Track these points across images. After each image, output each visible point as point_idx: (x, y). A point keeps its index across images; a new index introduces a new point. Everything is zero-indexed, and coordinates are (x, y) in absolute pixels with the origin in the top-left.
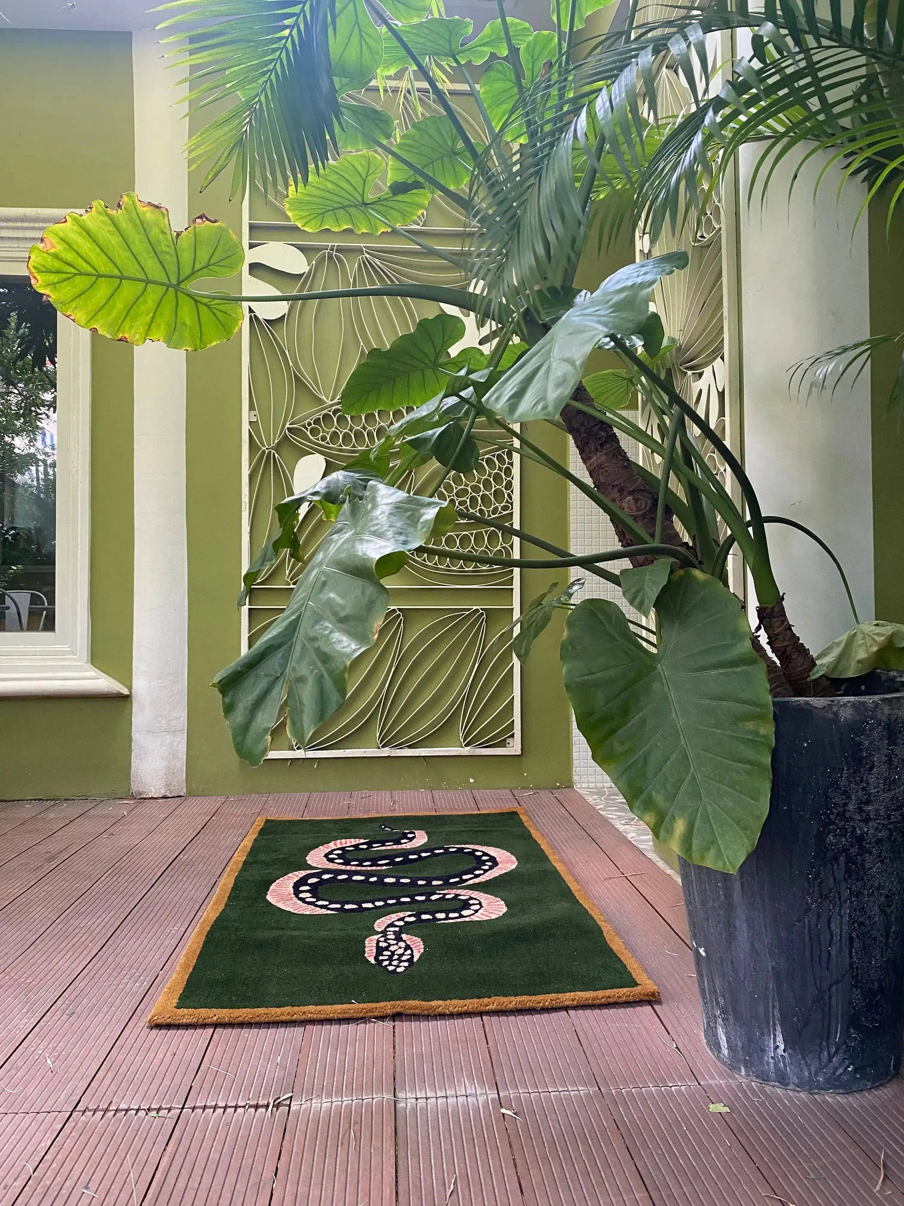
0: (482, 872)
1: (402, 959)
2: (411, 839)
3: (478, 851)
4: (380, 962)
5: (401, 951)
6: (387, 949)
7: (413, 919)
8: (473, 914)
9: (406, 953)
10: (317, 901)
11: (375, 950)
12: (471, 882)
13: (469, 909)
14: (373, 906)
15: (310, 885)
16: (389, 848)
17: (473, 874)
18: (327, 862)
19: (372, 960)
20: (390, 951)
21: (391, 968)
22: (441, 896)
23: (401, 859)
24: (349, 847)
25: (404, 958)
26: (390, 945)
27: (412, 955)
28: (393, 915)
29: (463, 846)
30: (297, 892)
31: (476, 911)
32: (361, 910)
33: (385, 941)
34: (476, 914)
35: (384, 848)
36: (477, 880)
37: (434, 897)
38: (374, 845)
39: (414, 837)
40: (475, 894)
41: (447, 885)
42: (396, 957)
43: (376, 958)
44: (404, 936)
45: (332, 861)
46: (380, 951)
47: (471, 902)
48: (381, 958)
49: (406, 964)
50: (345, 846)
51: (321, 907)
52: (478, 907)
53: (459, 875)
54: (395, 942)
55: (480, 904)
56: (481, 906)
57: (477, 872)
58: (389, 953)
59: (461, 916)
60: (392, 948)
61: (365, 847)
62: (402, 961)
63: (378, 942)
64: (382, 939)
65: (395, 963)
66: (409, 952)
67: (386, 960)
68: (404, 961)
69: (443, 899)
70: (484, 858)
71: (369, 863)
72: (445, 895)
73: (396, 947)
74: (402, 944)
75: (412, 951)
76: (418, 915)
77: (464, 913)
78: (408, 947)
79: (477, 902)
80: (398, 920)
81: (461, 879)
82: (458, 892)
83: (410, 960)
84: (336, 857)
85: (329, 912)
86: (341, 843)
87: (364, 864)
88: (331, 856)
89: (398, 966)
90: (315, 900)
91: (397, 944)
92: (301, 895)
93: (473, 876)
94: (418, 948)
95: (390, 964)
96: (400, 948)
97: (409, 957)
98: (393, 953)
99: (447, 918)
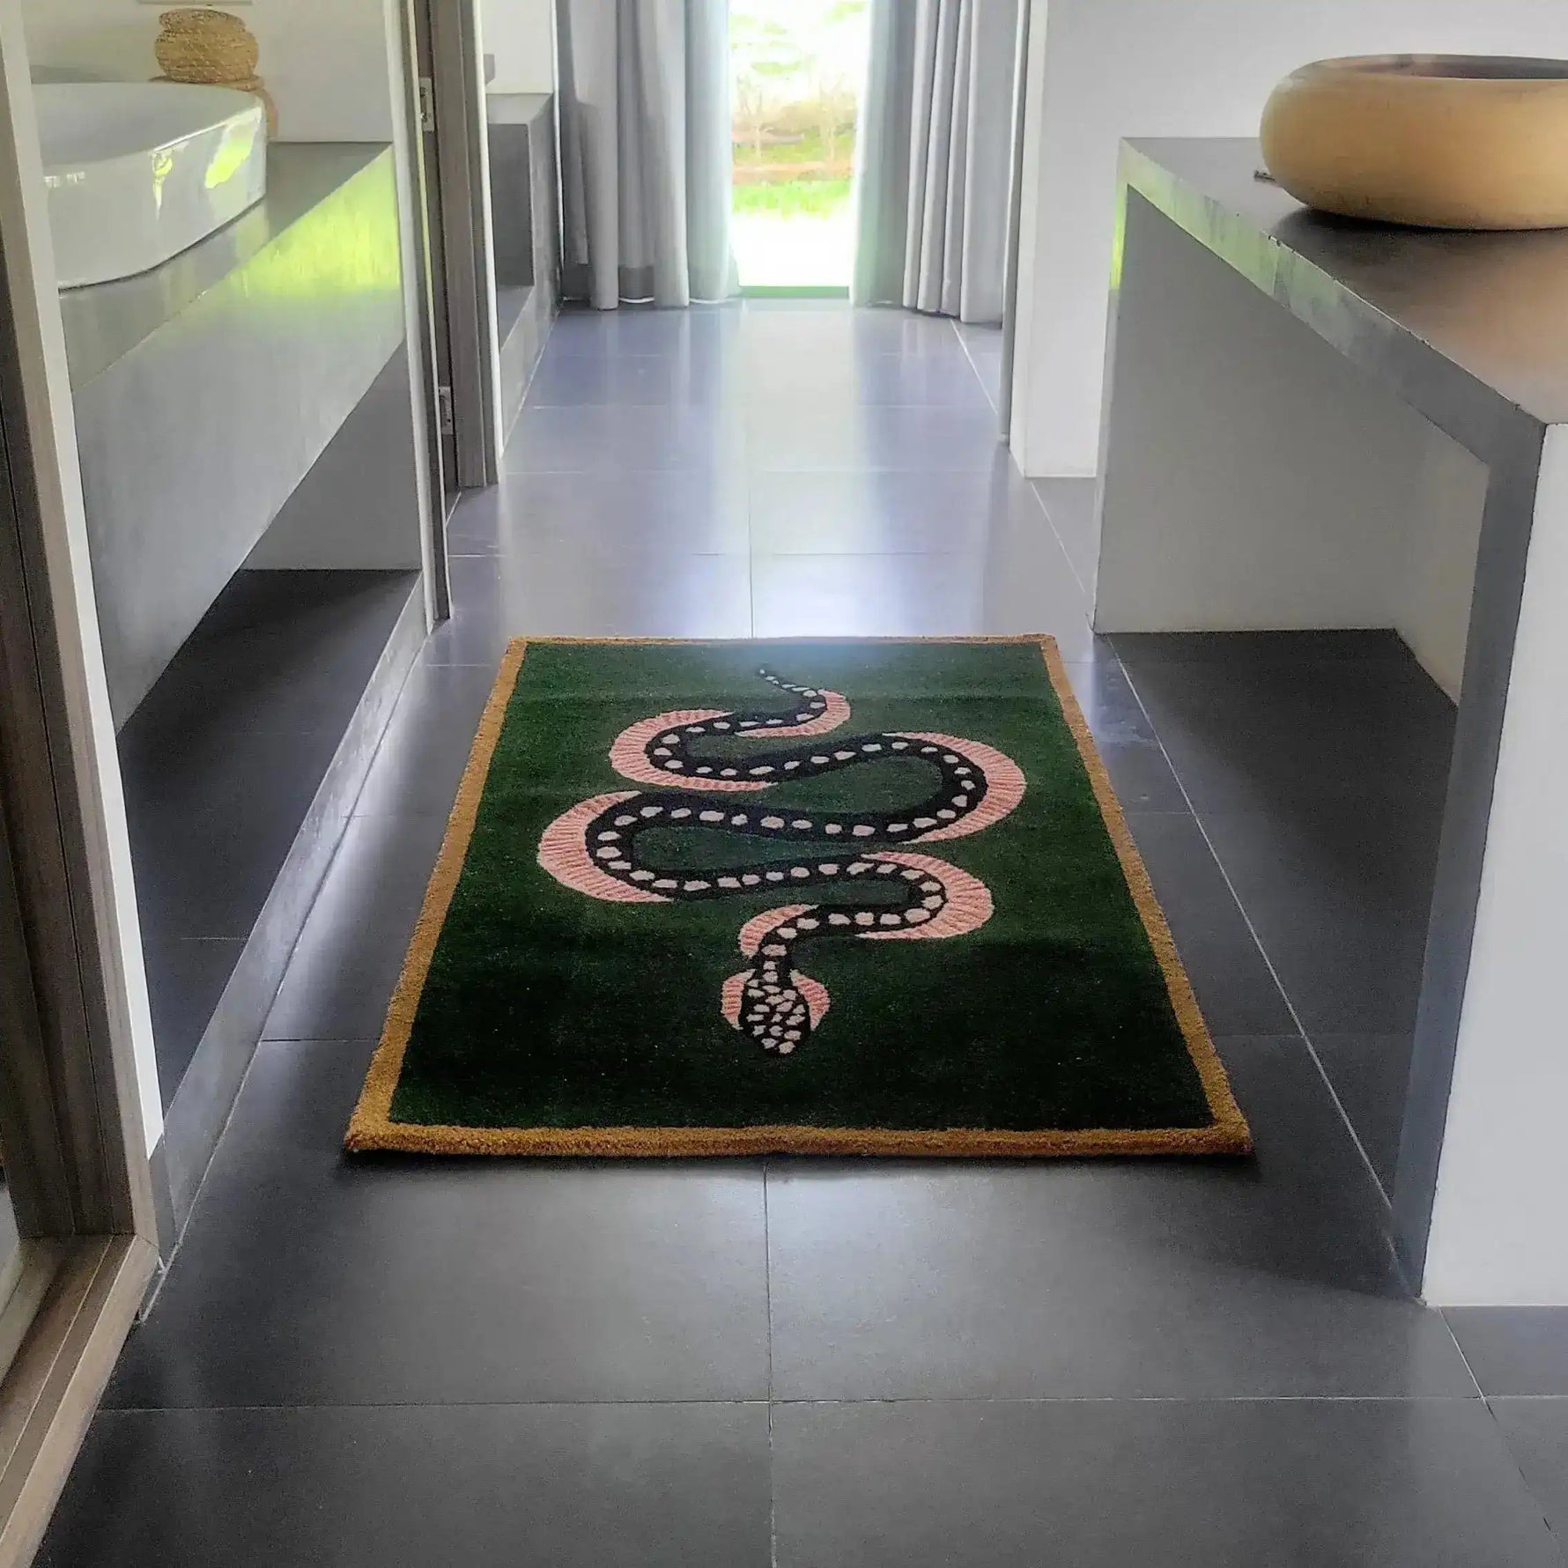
0: (952, 814)
1: (788, 1022)
2: (817, 713)
3: (950, 752)
4: (748, 1027)
5: (786, 1007)
6: (761, 1001)
7: (811, 924)
8: (926, 921)
9: (795, 1011)
10: (633, 870)
11: (739, 1003)
12: (929, 837)
13: (920, 906)
14: (738, 885)
15: (618, 829)
16: (774, 732)
17: (935, 817)
18: (652, 768)
19: (734, 1021)
20: (768, 1004)
21: (769, 1043)
22: (869, 866)
23: (796, 764)
24: (695, 725)
25: (792, 1021)
26: (768, 994)
27: (806, 1014)
28: (775, 913)
29: (920, 736)
30: (593, 844)
31: (934, 913)
32: (715, 893)
33: (760, 987)
34: (934, 922)
35: (763, 732)
36: (941, 835)
37: (855, 868)
38: (743, 724)
39: (825, 709)
40: (935, 867)
41: (883, 839)
42: (777, 1018)
43: (742, 1018)
44: (795, 976)
45: (659, 763)
46: (748, 1004)
47: (926, 887)
48: (751, 1018)
49: (796, 1035)
50: (684, 723)
51: (642, 885)
52: (937, 900)
53: (907, 817)
54: (777, 990)
55: (942, 892)
56: (945, 901)
57: (945, 814)
58: (766, 1009)
59: (905, 924)
60: (772, 1000)
61: (726, 726)
62: (786, 1029)
63: (747, 988)
64: (754, 983)
65: (776, 1031)
66: (800, 1009)
67: (759, 1023)
68: (794, 1028)
69: (871, 875)
70: (961, 771)
71: (732, 772)
72: (878, 863)
73: (777, 1000)
74: (789, 994)
75: (807, 1008)
76: (821, 914)
77: (913, 915)
78: (800, 1000)
79: (936, 887)
80: (785, 925)
81: (911, 826)
82: (904, 858)
83: (804, 1026)
84: (667, 753)
85: (657, 898)
86: (679, 718)
87: (724, 773)
88: (658, 752)
89: (782, 1040)
90: (627, 866)
91: (781, 993)
92: (601, 853)
93: (934, 822)
94: (818, 999)
95: (767, 1034)
96: (787, 1001)
97: (803, 1018)
98: (773, 1009)
99: (877, 927)
